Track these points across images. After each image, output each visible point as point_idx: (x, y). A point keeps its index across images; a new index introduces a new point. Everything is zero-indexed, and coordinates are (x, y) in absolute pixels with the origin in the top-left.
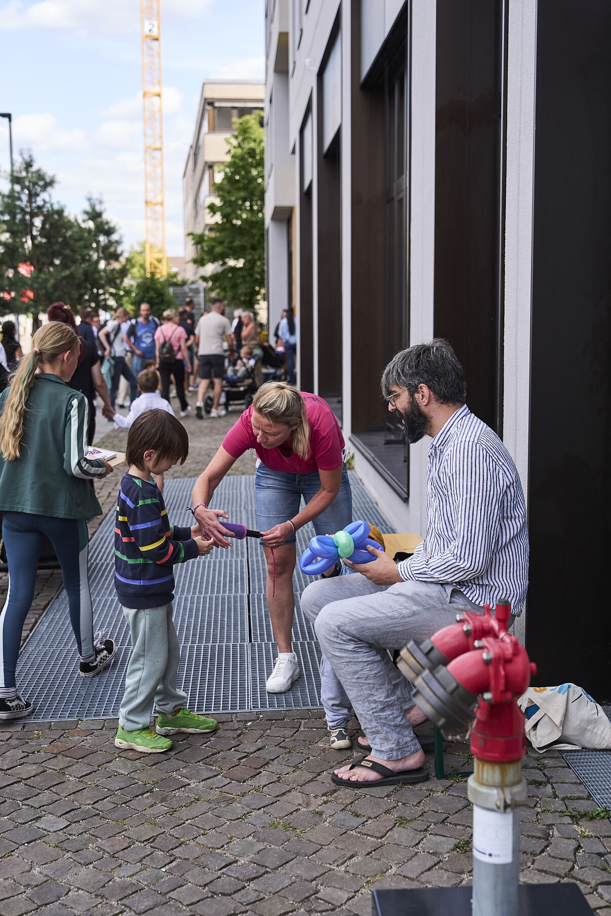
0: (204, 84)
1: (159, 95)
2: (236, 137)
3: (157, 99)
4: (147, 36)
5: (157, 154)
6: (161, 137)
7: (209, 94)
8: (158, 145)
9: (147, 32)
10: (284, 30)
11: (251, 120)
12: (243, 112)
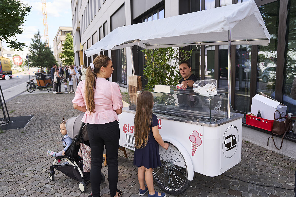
0: (60, 27)
1: (47, 25)
2: (67, 37)
3: (47, 26)
4: (44, 14)
5: (47, 36)
6: (48, 33)
7: (61, 29)
8: (47, 35)
9: (44, 13)
10: (79, 26)
11: (69, 34)
12: (68, 32)
